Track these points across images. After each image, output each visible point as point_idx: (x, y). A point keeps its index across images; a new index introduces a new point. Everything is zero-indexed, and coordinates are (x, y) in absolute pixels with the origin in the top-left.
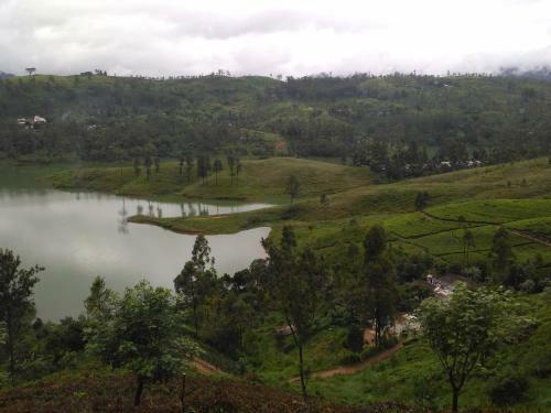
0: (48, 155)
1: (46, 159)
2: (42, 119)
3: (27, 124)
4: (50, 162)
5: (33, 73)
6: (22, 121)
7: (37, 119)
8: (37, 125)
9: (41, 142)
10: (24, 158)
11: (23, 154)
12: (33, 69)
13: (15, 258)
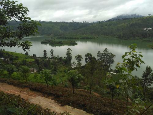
0: (151, 39)
1: (150, 40)
2: (151, 29)
3: (146, 30)
4: (151, 41)
5: (150, 15)
6: (145, 29)
7: (149, 28)
8: (149, 30)
9: (149, 35)
10: (144, 39)
11: (144, 38)
12: (150, 14)
13: (151, 69)
